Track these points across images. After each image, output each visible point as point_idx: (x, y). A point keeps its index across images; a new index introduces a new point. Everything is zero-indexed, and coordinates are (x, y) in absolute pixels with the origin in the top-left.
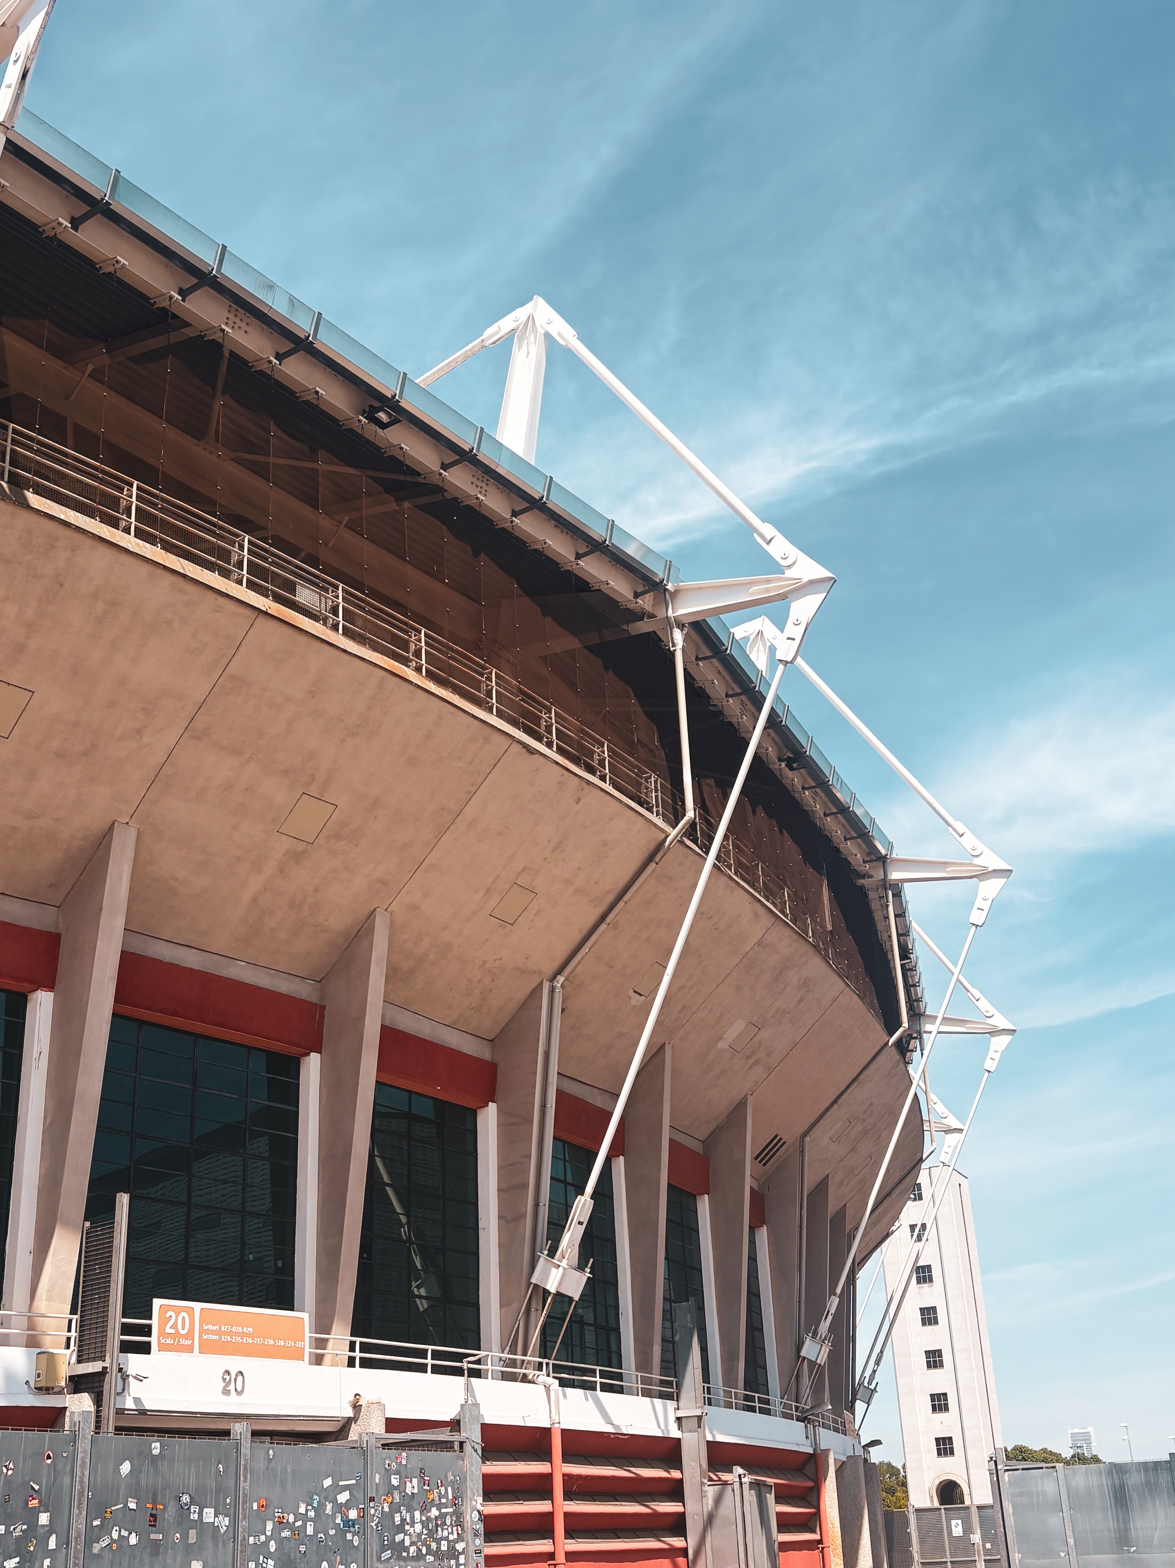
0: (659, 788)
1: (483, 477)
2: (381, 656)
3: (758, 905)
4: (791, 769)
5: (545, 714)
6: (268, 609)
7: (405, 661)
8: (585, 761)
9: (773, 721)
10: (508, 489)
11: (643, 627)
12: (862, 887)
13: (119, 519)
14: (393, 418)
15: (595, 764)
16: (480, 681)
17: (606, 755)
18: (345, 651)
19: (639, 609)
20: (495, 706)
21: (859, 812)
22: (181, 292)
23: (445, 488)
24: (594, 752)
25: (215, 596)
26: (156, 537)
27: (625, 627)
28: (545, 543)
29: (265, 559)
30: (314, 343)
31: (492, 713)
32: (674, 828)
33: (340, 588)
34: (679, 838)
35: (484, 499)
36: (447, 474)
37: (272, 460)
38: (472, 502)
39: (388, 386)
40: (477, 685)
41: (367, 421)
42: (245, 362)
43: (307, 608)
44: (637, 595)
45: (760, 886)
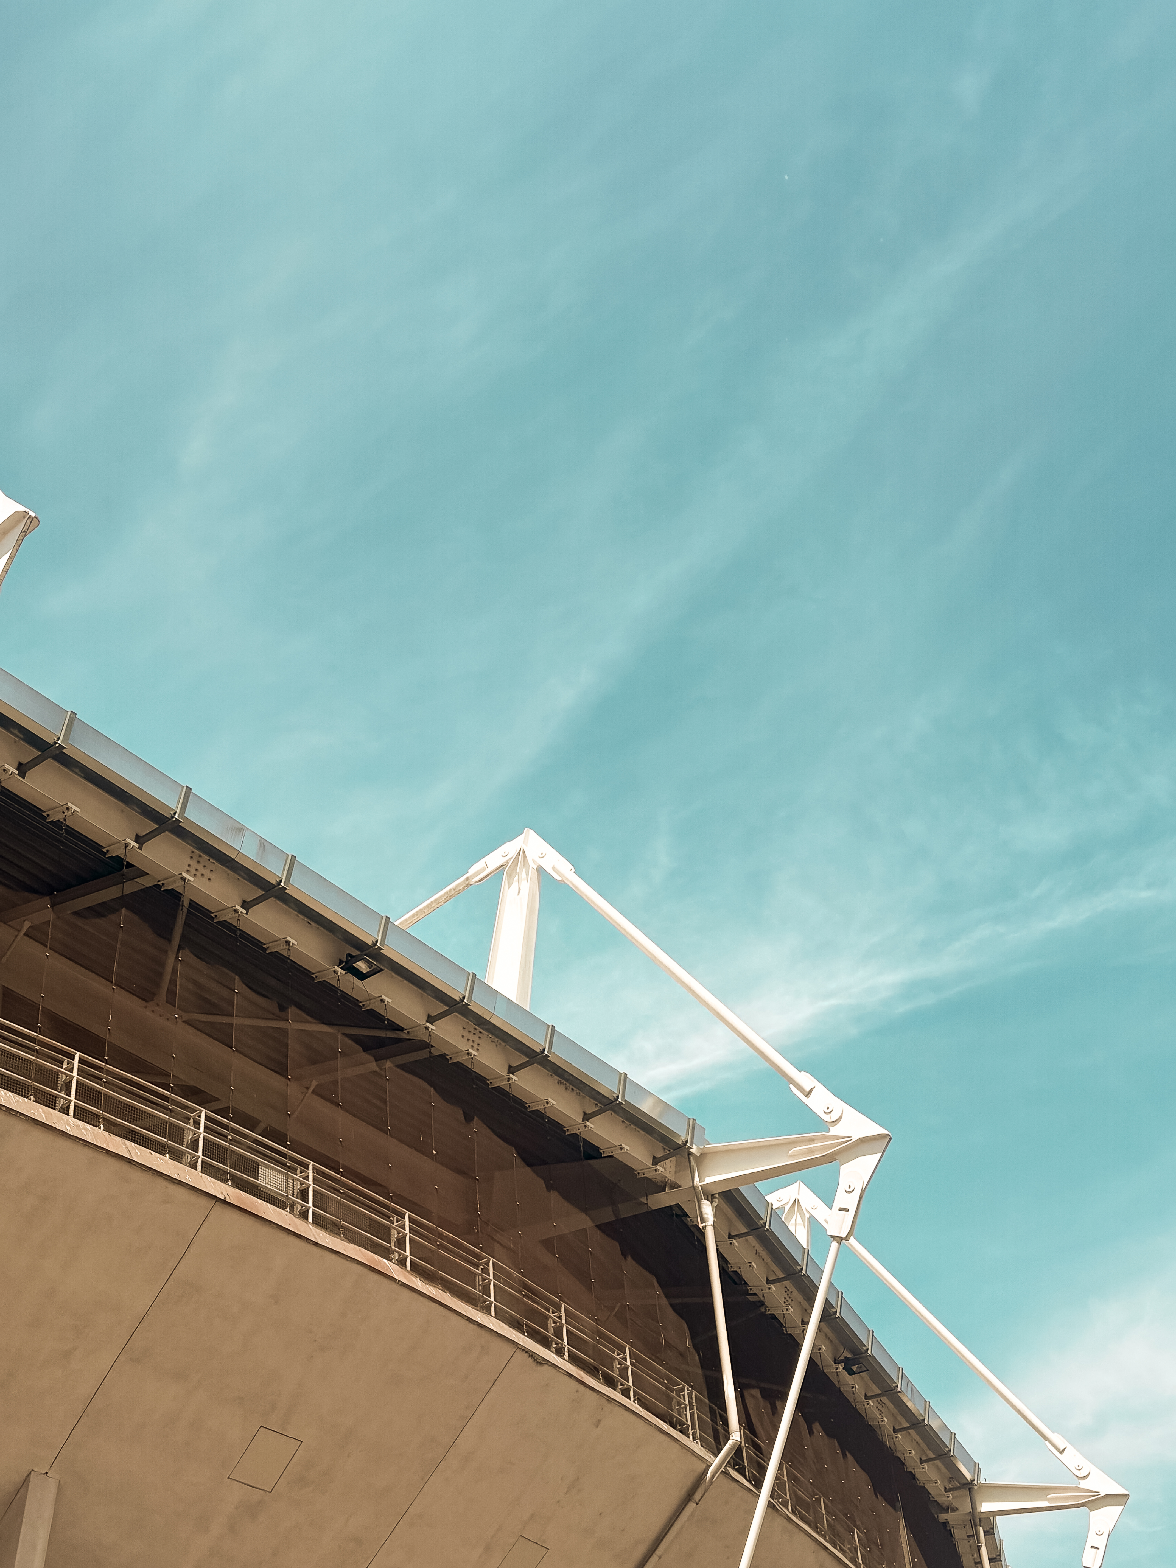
0: (694, 1404)
1: (475, 1029)
2: (358, 1248)
3: (823, 1553)
4: (851, 1373)
5: (553, 1313)
6: (227, 1196)
7: (386, 1253)
8: (603, 1372)
9: (828, 1315)
10: (504, 1041)
11: (664, 1200)
12: (945, 1524)
13: (56, 1097)
14: (374, 967)
15: (615, 1374)
16: (475, 1274)
17: (629, 1363)
18: (316, 1244)
19: (658, 1179)
20: (493, 1305)
21: (934, 1424)
22: (138, 839)
23: (432, 1043)
24: (613, 1359)
25: (166, 1183)
26: (98, 1116)
27: (644, 1200)
28: (547, 1103)
29: (224, 1137)
30: (286, 889)
31: (490, 1314)
32: (716, 1456)
33: (311, 1167)
34: (722, 1469)
35: (476, 1054)
36: (434, 1028)
37: (235, 1021)
38: (462, 1059)
39: (368, 933)
40: (470, 1278)
41: (344, 972)
42: (206, 913)
43: (272, 1194)
44: (656, 1161)
45: (825, 1529)
